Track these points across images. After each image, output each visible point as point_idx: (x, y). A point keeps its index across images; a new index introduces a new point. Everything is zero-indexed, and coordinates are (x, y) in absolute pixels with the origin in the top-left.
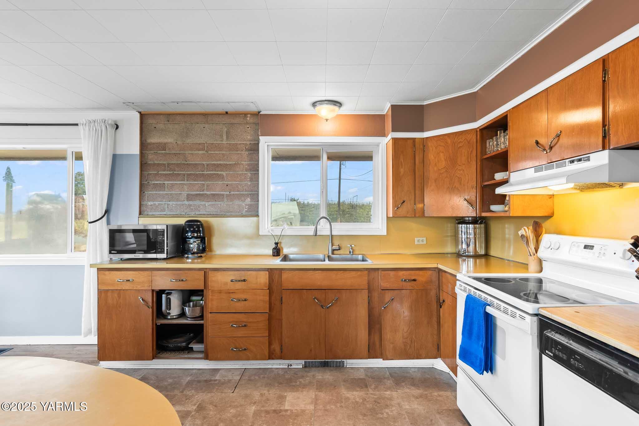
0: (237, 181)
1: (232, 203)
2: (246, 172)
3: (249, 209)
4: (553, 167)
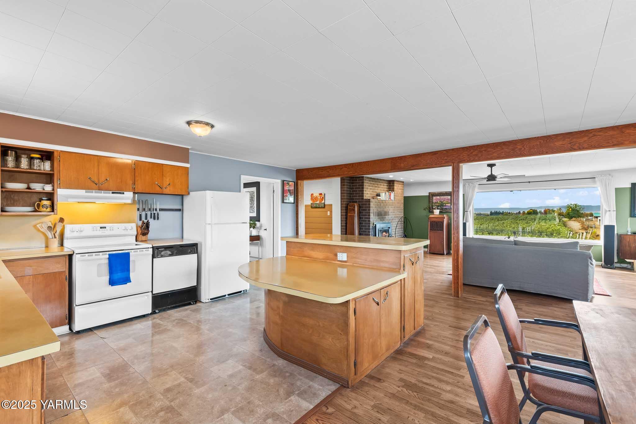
4: (101, 193)
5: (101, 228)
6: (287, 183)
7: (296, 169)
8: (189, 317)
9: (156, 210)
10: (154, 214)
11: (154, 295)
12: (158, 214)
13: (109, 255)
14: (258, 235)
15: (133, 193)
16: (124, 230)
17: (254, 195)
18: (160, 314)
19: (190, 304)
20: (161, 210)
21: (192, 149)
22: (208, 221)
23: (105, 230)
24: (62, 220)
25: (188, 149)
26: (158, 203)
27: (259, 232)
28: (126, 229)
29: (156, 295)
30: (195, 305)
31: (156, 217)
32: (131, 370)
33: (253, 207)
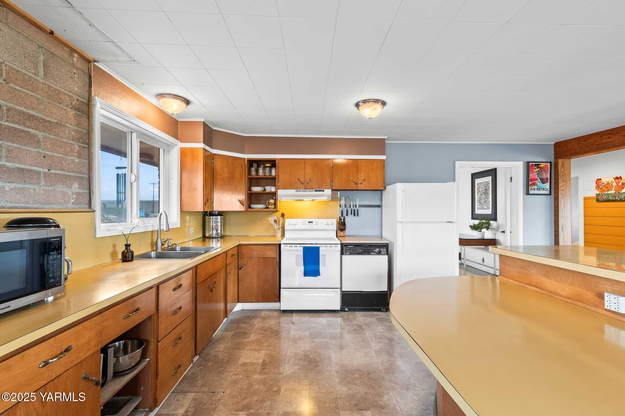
0: (60, 154)
1: (52, 188)
2: (72, 142)
3: (77, 199)
4: (307, 191)
5: (309, 222)
6: (535, 165)
7: (554, 143)
8: (369, 327)
9: (356, 206)
10: (354, 210)
11: (344, 293)
12: (358, 210)
13: (304, 248)
14: (493, 238)
15: (332, 190)
16: (326, 225)
17: (489, 187)
18: (348, 313)
19: (380, 310)
20: (361, 206)
21: (388, 139)
22: (399, 219)
23: (311, 224)
24: (283, 215)
25: (384, 140)
26: (358, 199)
27: (495, 234)
28: (327, 224)
29: (345, 293)
30: (385, 313)
31: (355, 213)
32: (282, 369)
33: (488, 202)
